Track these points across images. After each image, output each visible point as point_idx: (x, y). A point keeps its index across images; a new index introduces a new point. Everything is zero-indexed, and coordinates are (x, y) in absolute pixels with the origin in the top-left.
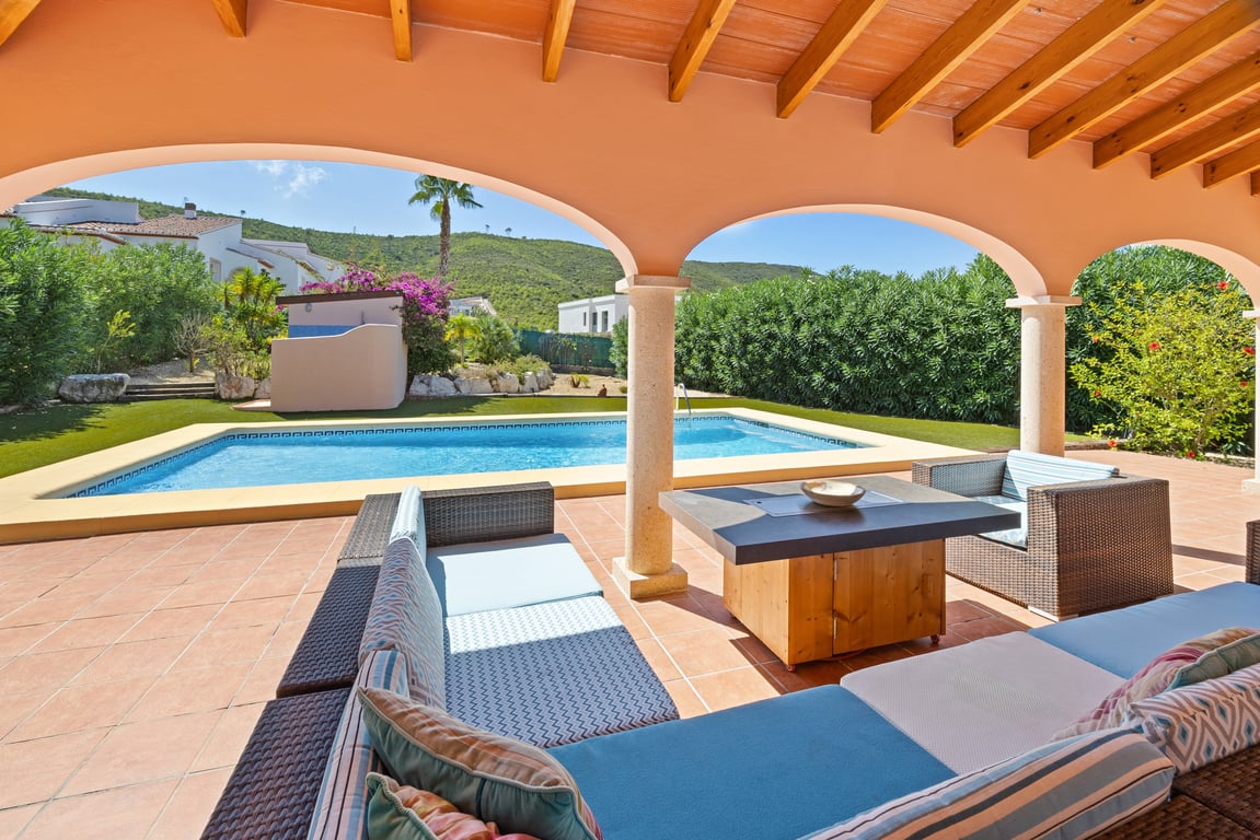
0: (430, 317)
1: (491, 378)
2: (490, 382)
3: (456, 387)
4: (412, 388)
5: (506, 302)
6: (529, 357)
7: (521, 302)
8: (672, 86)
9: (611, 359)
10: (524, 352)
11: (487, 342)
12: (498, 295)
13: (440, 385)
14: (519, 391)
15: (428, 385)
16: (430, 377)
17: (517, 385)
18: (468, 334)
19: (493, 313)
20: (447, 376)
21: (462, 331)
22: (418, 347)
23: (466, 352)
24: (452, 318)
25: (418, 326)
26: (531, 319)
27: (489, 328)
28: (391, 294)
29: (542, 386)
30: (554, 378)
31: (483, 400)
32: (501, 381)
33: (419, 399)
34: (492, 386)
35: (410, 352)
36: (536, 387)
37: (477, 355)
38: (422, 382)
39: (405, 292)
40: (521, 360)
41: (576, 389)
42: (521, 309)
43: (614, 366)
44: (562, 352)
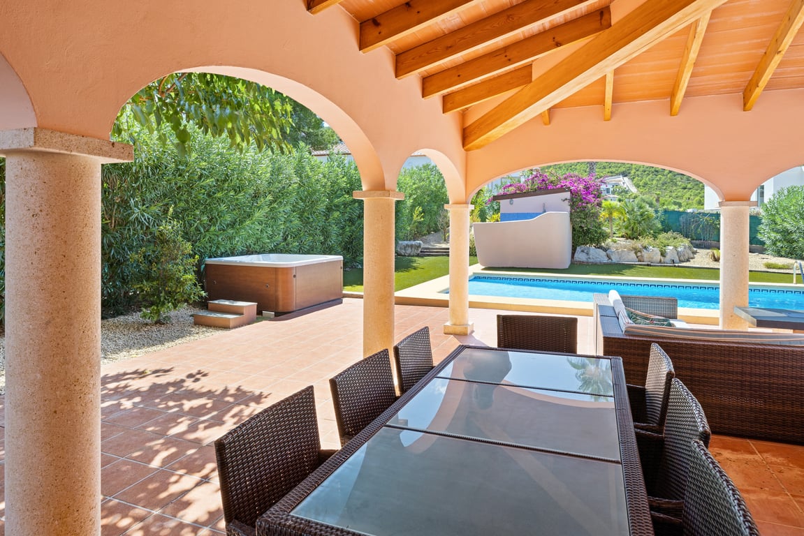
0: (589, 205)
1: (636, 251)
2: (636, 253)
3: (608, 256)
4: (576, 255)
5: (646, 179)
6: (670, 234)
7: (663, 178)
8: (745, 105)
9: (759, 236)
10: (666, 229)
11: (632, 221)
12: (639, 173)
13: (596, 254)
14: (660, 262)
15: (587, 254)
16: (589, 249)
17: (658, 257)
18: (615, 215)
19: (634, 190)
20: (601, 248)
21: (611, 214)
22: (581, 227)
23: (614, 229)
24: (604, 204)
25: (581, 211)
26: (674, 195)
27: (633, 210)
28: (562, 190)
29: (682, 258)
30: (695, 253)
31: (630, 267)
32: (645, 253)
33: (581, 263)
34: (637, 257)
35: (574, 229)
36: (676, 259)
37: (623, 232)
38: (583, 251)
39: (572, 188)
40: (662, 236)
41: (715, 263)
42: (663, 184)
43: (763, 243)
44: (703, 229)
